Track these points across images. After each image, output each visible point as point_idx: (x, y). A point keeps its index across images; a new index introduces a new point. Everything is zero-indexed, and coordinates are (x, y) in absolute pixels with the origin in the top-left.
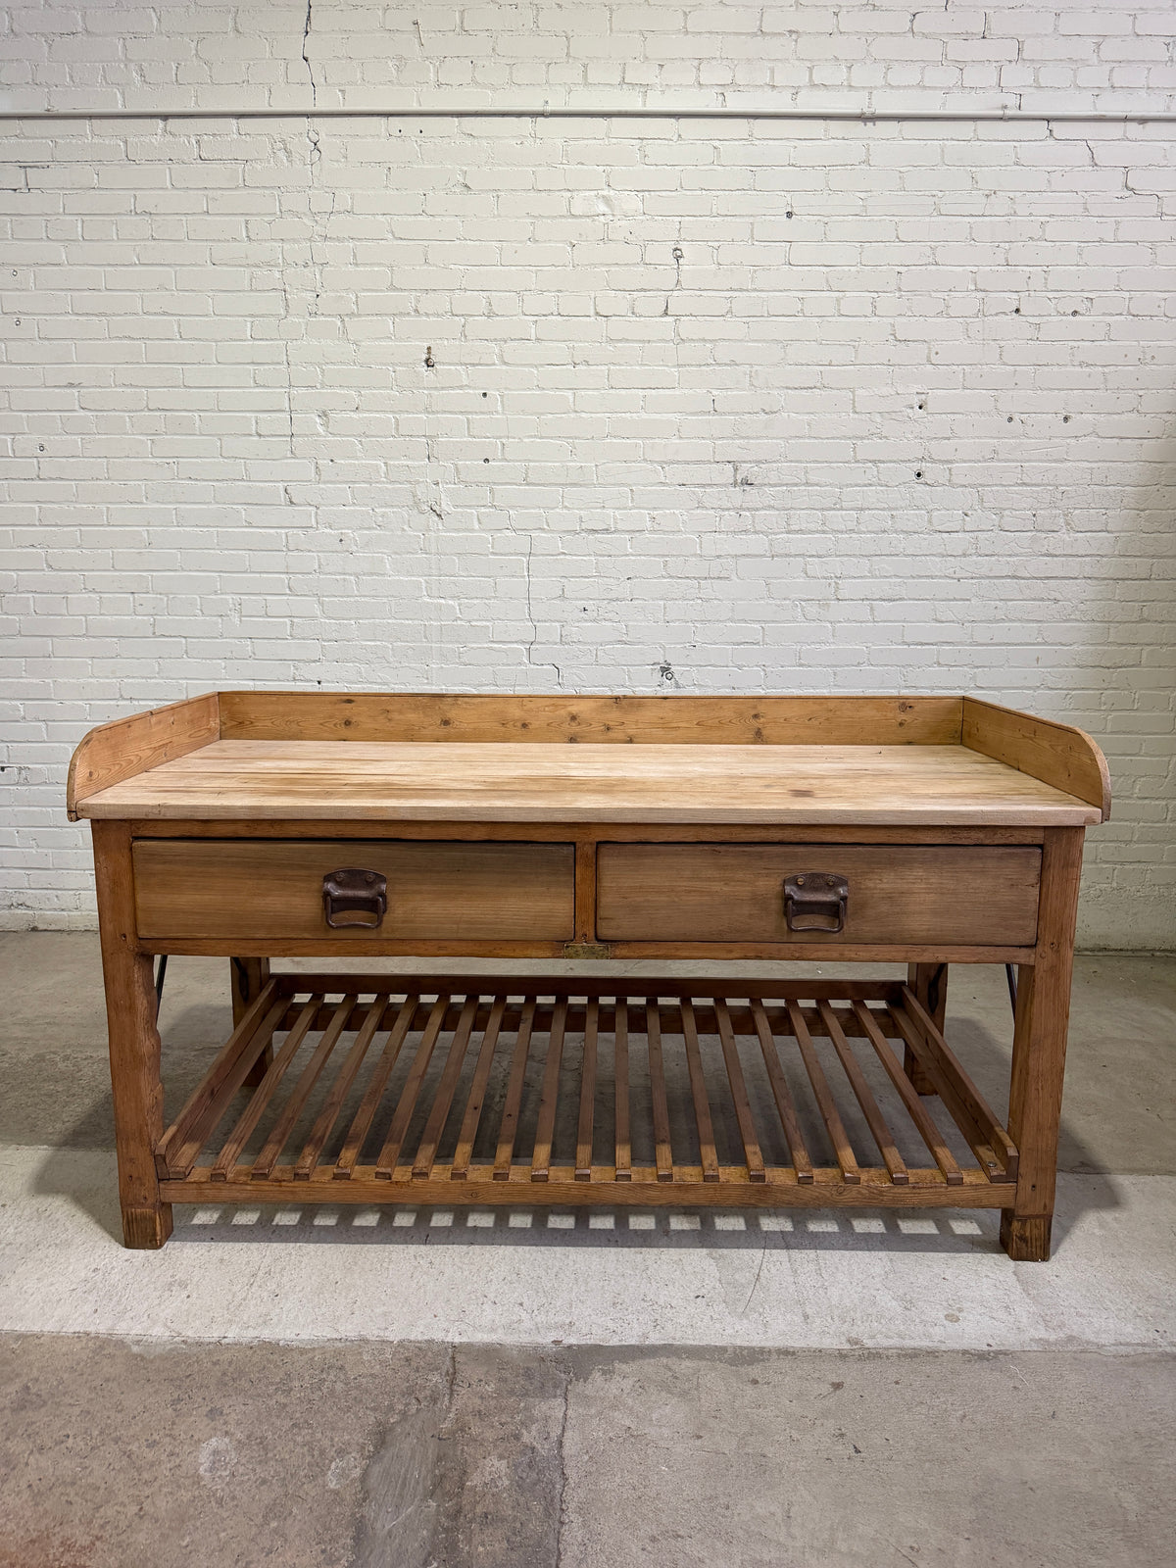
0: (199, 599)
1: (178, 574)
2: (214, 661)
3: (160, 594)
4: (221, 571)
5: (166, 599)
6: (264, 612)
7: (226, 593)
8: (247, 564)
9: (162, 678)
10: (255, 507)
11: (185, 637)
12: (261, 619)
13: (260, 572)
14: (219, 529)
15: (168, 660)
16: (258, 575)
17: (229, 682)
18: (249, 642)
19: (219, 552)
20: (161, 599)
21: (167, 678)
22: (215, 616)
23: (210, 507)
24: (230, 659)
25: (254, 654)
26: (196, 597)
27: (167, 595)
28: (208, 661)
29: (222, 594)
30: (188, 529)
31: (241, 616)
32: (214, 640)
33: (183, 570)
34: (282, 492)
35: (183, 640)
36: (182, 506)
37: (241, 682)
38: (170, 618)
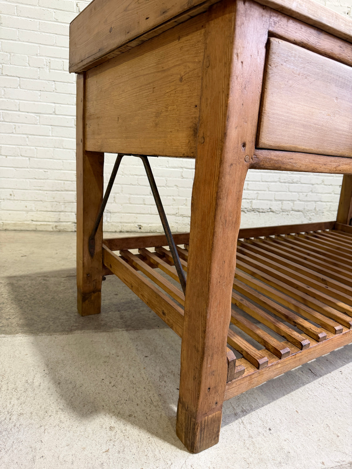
0: (27, 58)
1: (16, 42)
2: (34, 91)
3: (6, 52)
4: (40, 44)
5: (9, 55)
6: (62, 68)
7: (42, 56)
8: (55, 41)
9: (6, 98)
10: (59, 11)
11: (19, 77)
12: (60, 72)
13: (61, 47)
14: (40, 21)
15: (9, 89)
16: (60, 48)
17: (42, 103)
18: (53, 83)
19: (39, 33)
20: (7, 55)
21: (9, 98)
22: (36, 67)
23: (36, 8)
24: (43, 91)
25: (56, 90)
26: (26, 56)
27: (10, 53)
28: (31, 91)
29: (40, 56)
30: (23, 18)
31: (50, 69)
32: (35, 80)
33: (19, 40)
34: (75, 5)
35: (18, 79)
36: (21, 5)
37: (49, 104)
38: (11, 66)
